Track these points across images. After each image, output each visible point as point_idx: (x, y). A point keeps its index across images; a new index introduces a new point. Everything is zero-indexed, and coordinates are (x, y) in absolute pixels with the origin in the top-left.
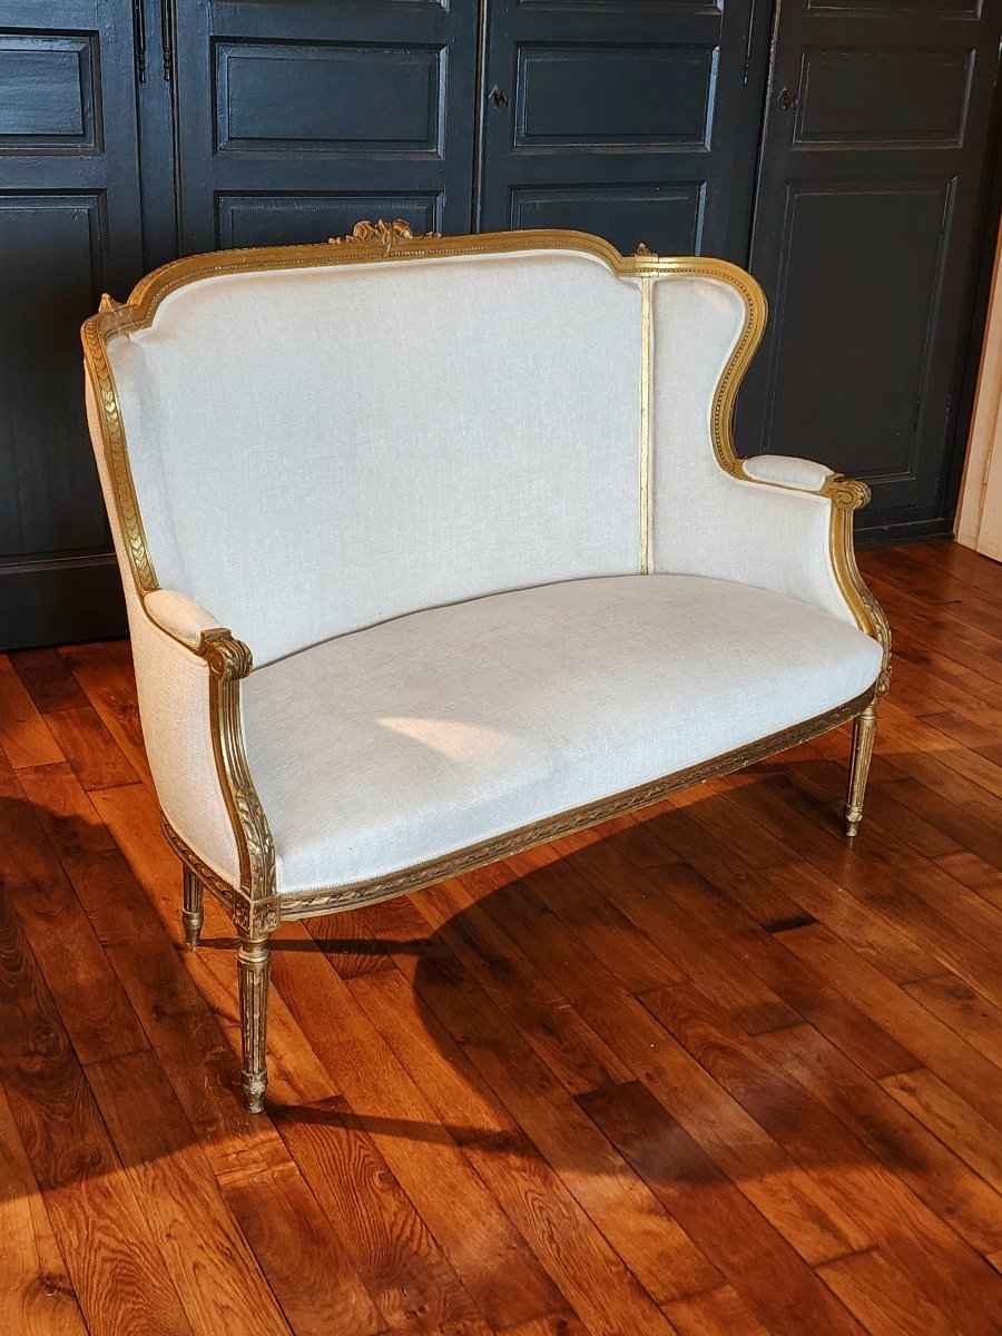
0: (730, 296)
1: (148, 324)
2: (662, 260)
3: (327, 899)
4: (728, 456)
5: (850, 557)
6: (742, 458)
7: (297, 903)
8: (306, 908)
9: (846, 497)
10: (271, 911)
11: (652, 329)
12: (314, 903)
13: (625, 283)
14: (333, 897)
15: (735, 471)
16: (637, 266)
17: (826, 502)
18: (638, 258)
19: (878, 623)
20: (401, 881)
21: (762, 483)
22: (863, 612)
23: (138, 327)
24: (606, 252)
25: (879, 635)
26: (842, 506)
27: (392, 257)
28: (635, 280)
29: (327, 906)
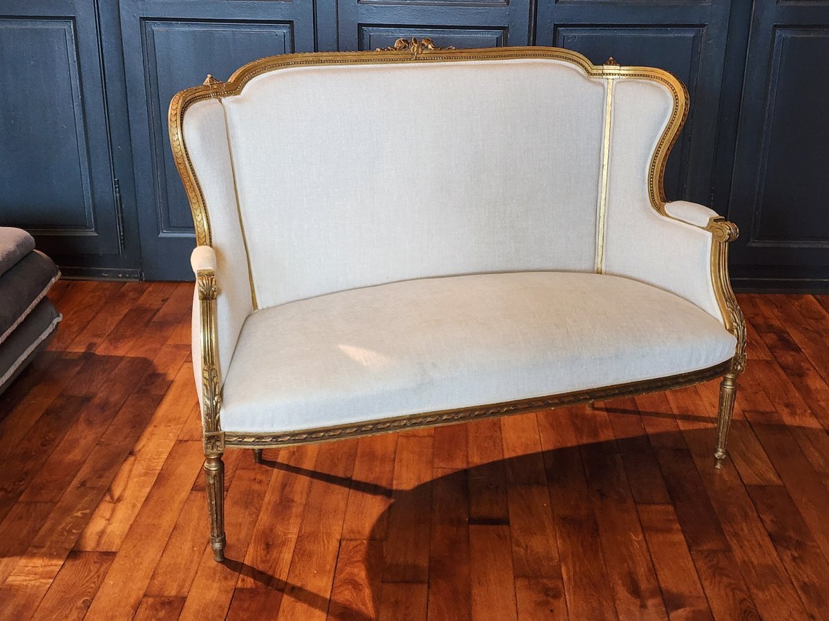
0: (663, 92)
1: (239, 93)
2: (622, 68)
3: (253, 439)
4: (658, 199)
5: (724, 273)
6: (665, 202)
7: (235, 439)
8: (240, 443)
9: (720, 233)
10: (218, 441)
11: (612, 113)
12: (245, 440)
13: (594, 82)
14: (258, 438)
15: (660, 210)
16: (605, 71)
17: (709, 235)
18: (605, 67)
19: (736, 322)
20: (305, 436)
21: (675, 219)
22: (727, 312)
23: (231, 94)
24: (581, 61)
25: (735, 331)
26: (717, 238)
27: (417, 59)
28: (602, 81)
29: (253, 443)
